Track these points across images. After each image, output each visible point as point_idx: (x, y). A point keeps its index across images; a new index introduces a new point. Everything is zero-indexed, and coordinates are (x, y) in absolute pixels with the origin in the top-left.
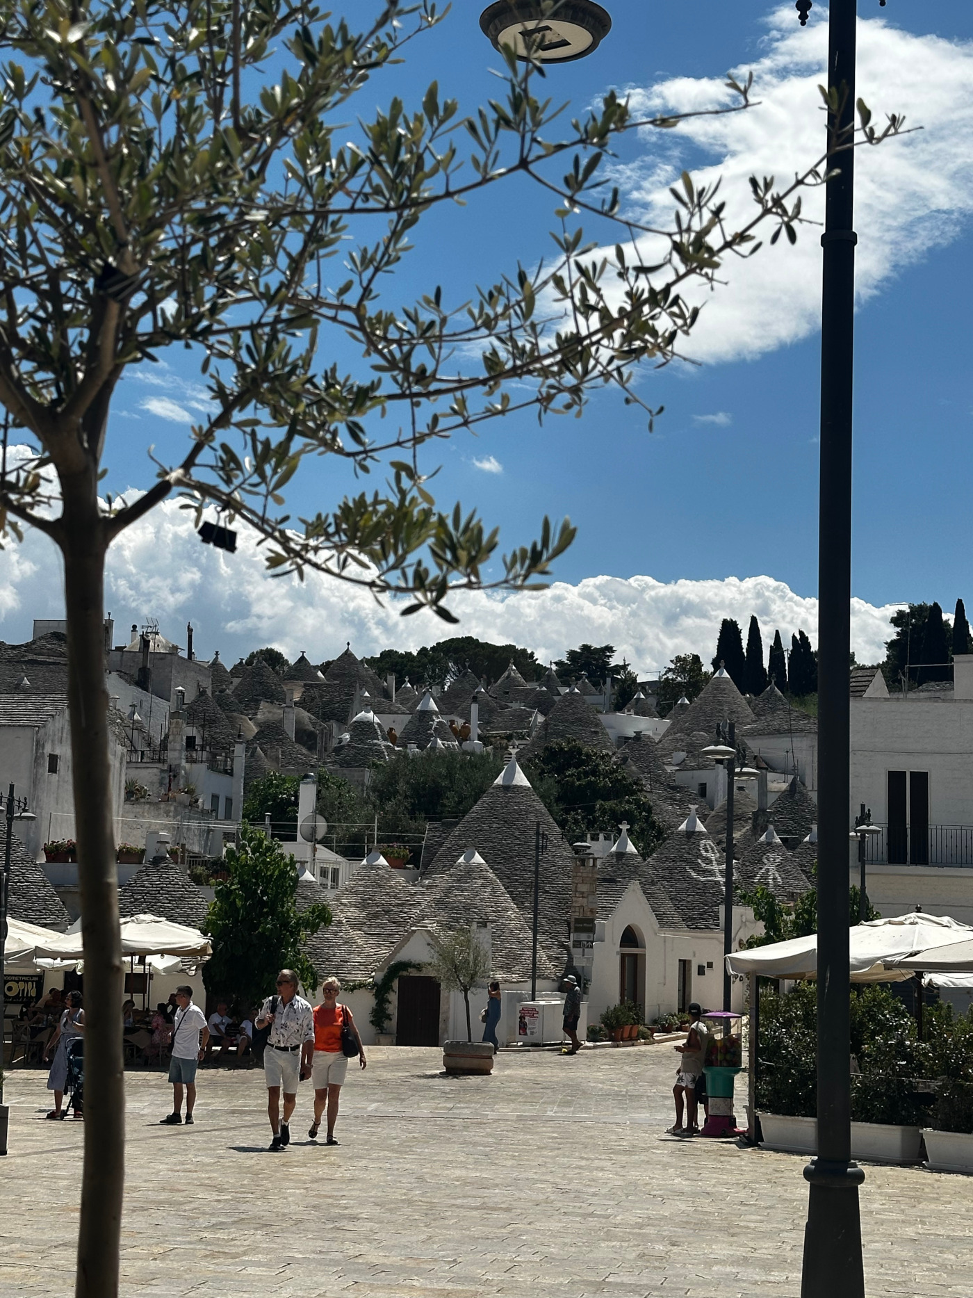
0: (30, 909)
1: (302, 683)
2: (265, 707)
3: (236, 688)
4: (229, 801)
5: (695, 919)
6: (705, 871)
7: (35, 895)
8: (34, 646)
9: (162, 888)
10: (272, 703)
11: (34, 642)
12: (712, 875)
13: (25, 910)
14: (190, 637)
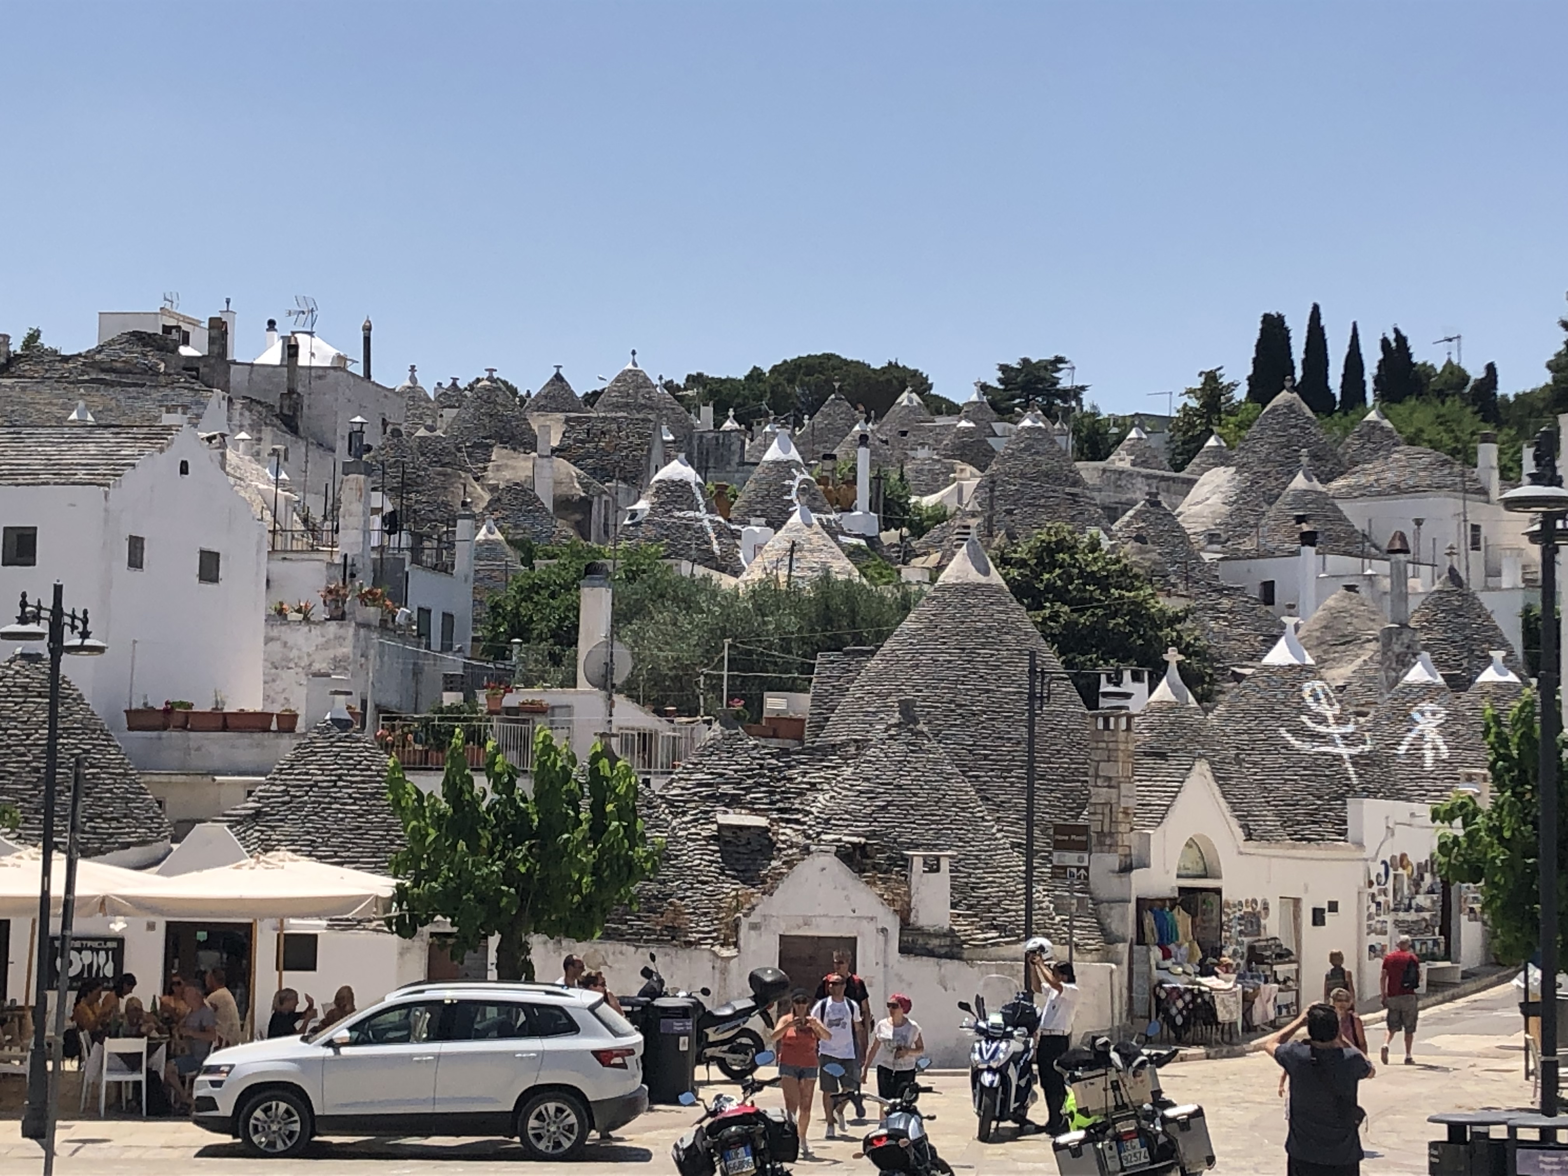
0: (100, 816)
1: (561, 416)
2: (500, 457)
3: (450, 426)
4: (448, 618)
5: (1299, 823)
6: (1315, 736)
7: (110, 791)
8: (98, 357)
9: (340, 777)
10: (515, 449)
11: (100, 350)
12: (1326, 744)
13: (91, 820)
14: (367, 340)
